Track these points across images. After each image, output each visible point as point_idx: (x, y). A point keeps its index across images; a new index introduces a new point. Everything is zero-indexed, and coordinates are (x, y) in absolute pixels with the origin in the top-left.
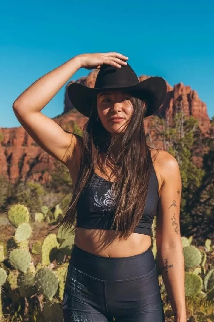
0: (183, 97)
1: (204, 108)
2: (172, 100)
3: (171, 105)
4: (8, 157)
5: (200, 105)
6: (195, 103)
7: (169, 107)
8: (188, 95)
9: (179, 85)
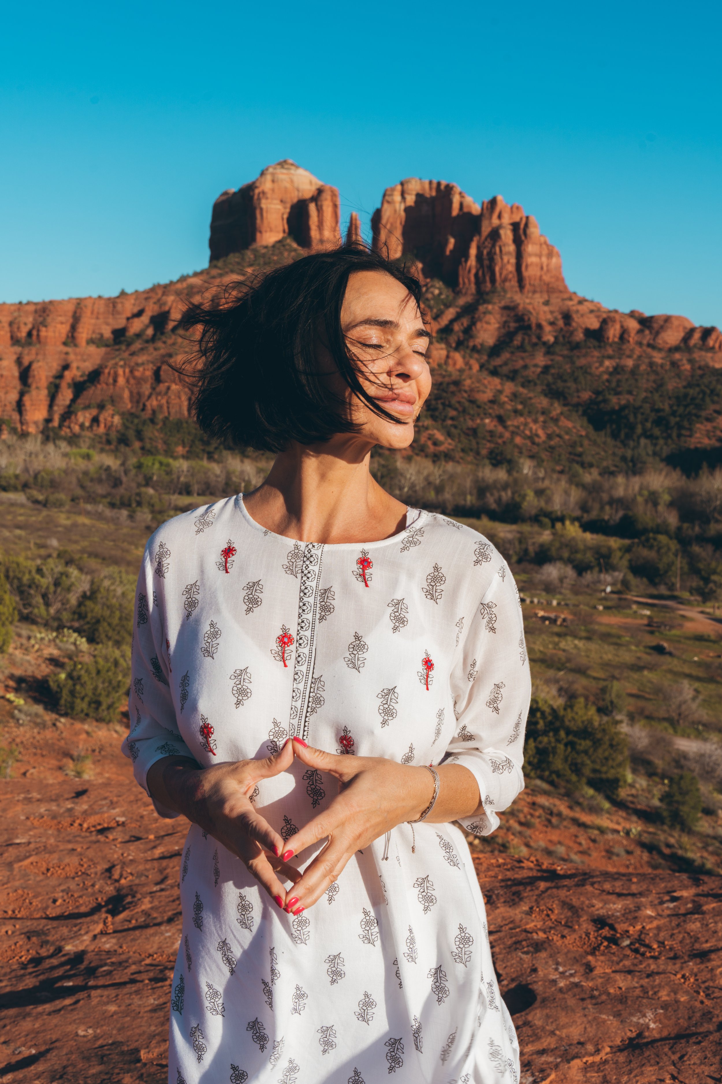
0: (502, 232)
1: (554, 260)
2: (476, 239)
3: (473, 251)
4: (22, 368)
5: (545, 251)
6: (530, 248)
7: (467, 257)
8: (515, 226)
9: (493, 202)
